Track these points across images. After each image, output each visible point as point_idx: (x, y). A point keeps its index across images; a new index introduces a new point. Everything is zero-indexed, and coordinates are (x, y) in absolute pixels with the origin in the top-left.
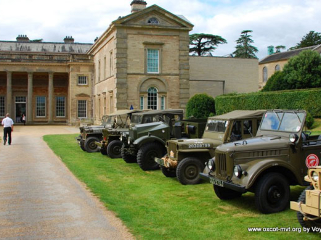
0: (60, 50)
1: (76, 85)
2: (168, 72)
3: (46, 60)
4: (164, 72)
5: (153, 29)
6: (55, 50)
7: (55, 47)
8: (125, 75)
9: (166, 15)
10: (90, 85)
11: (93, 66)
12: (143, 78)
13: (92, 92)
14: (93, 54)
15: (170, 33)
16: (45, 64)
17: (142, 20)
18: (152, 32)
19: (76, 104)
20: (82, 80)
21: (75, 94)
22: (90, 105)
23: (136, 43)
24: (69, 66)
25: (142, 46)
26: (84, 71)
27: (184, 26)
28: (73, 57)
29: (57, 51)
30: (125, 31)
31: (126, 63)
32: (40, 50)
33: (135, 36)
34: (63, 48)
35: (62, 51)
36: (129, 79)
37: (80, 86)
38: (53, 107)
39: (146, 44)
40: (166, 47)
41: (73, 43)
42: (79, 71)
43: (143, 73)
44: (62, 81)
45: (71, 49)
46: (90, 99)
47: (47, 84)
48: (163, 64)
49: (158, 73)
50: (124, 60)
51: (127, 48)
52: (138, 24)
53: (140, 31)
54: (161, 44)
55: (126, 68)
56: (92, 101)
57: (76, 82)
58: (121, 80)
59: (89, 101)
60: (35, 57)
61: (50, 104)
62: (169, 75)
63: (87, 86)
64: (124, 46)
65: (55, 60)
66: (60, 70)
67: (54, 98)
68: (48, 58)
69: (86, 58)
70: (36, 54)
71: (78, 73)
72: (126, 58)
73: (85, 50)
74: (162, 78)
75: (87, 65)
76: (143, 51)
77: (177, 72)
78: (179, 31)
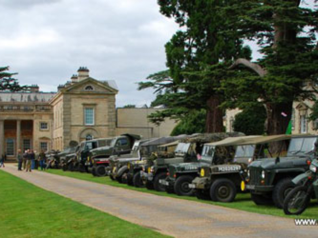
0: (27, 100)
1: (38, 130)
2: (100, 124)
3: (15, 110)
4: (97, 124)
5: (89, 94)
6: (22, 99)
7: (22, 97)
8: (69, 127)
9: (99, 84)
10: (50, 130)
11: (53, 114)
12: (82, 128)
13: (52, 136)
14: (53, 104)
15: (102, 96)
16: (14, 113)
17: (81, 88)
18: (88, 96)
19: (39, 145)
20: (44, 125)
21: (38, 137)
22: (50, 146)
23: (77, 104)
24: (33, 115)
25: (82, 106)
26: (45, 119)
27: (111, 91)
28: (36, 108)
29: (23, 101)
30: (69, 97)
31: (70, 118)
32: (9, 100)
33: (77, 100)
34: (29, 97)
35: (28, 100)
36: (72, 130)
37: (42, 131)
38: (21, 144)
39: (84, 105)
40: (99, 106)
41: (37, 92)
42: (41, 118)
43: (82, 124)
44: (28, 126)
45: (35, 98)
46: (50, 142)
47: (16, 128)
48: (97, 118)
49: (93, 124)
50: (69, 116)
51: (70, 108)
52: (78, 91)
53: (80, 96)
54: (95, 105)
55: (70, 121)
56: (52, 143)
57: (38, 128)
58: (66, 130)
59: (49, 143)
60: (6, 108)
61: (18, 145)
62: (100, 126)
63: (48, 131)
64: (69, 106)
65: (22, 110)
66: (26, 118)
67: (21, 140)
68: (16, 107)
69: (47, 108)
70: (6, 104)
71: (41, 120)
72: (70, 115)
73: (47, 99)
74: (95, 128)
75: (47, 114)
76: (82, 110)
77: (106, 124)
78: (108, 94)
